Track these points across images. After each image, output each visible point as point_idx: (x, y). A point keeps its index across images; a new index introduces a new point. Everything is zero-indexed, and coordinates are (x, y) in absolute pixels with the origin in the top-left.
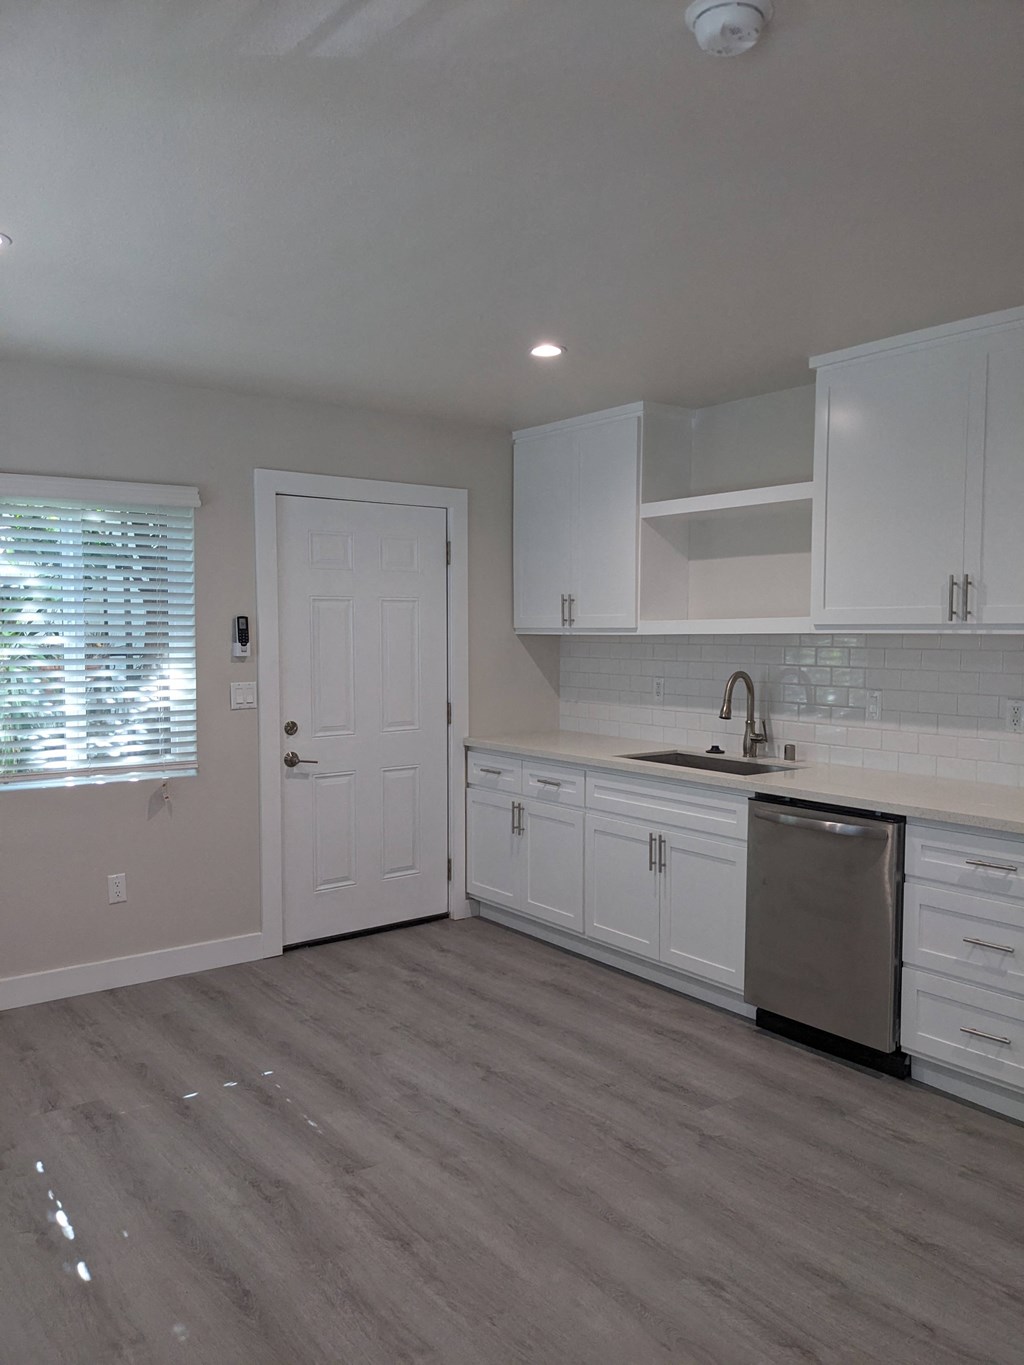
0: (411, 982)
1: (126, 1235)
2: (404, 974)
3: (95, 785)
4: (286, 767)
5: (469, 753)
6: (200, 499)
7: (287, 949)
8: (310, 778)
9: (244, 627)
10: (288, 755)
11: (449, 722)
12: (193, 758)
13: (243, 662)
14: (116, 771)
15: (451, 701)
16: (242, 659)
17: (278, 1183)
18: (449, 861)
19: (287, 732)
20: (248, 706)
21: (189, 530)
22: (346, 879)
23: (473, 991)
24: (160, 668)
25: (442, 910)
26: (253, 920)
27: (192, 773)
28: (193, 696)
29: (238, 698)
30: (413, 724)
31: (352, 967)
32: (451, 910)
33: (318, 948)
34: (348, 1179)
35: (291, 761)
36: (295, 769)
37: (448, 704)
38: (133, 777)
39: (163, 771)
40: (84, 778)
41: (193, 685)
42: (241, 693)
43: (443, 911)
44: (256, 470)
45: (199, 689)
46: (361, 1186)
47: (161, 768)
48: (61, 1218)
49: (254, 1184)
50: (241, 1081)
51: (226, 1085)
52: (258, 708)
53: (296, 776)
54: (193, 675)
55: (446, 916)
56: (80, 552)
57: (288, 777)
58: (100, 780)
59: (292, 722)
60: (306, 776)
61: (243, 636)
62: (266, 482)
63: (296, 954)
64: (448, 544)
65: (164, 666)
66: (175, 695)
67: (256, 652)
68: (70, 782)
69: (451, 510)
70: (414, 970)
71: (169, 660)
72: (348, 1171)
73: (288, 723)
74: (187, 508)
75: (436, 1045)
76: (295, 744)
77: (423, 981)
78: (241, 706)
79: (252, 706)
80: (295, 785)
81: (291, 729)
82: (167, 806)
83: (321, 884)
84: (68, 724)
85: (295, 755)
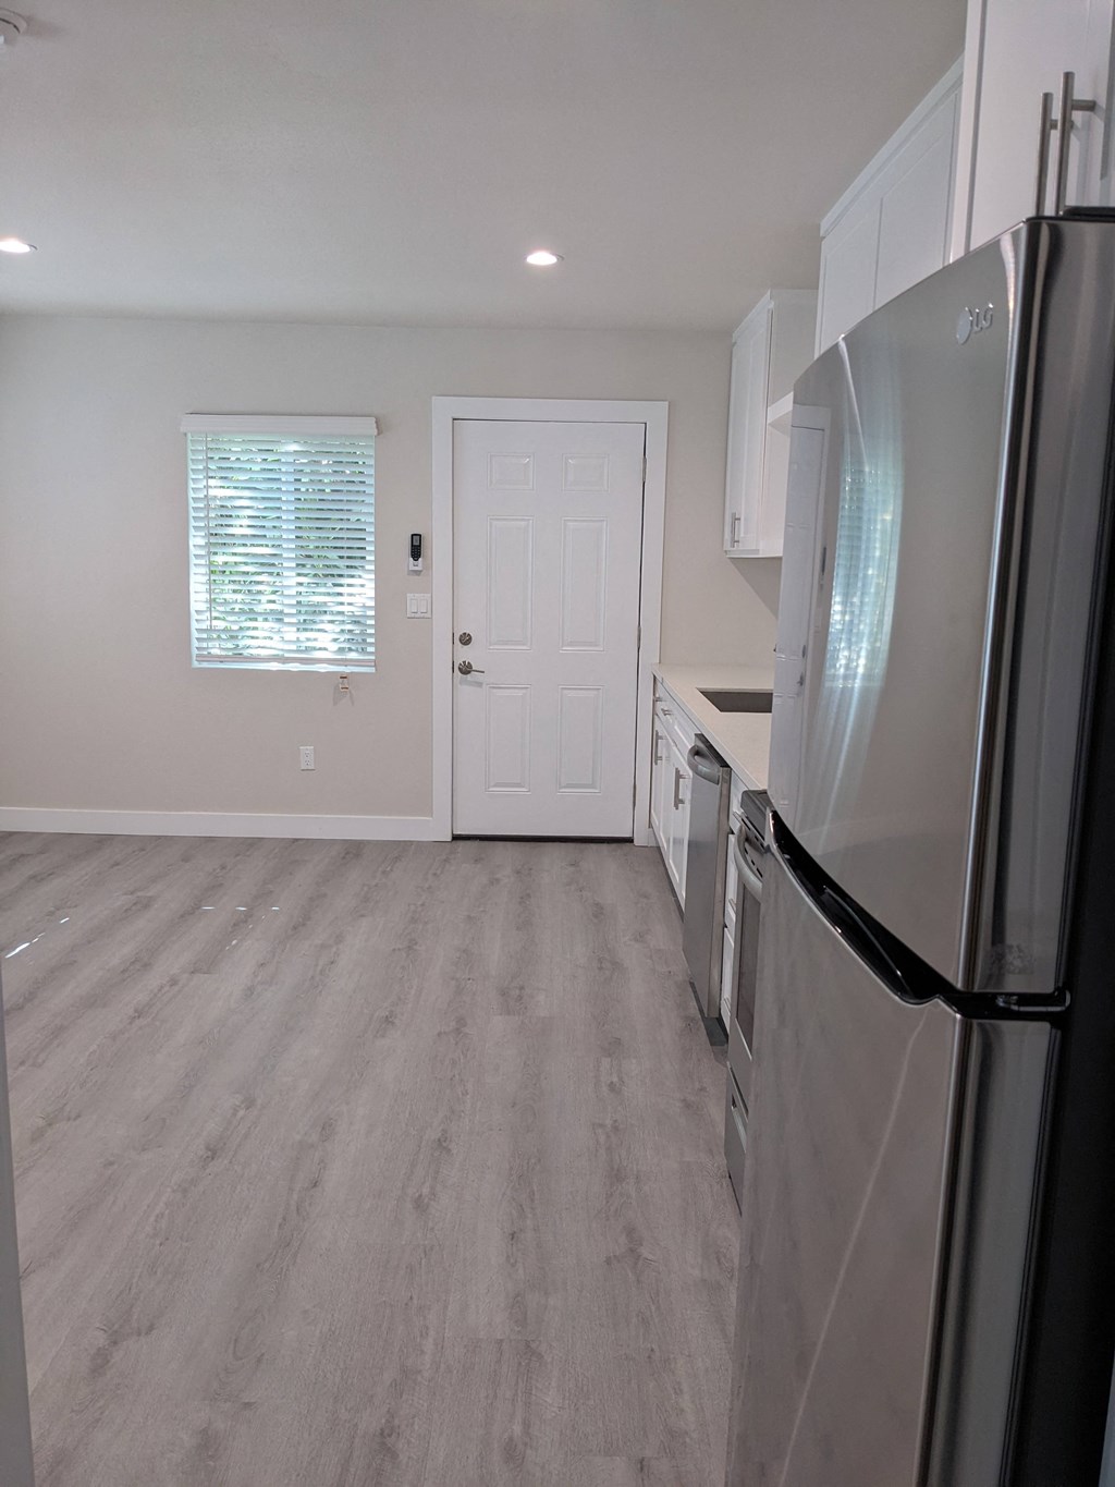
4: (459, 674)
5: (655, 680)
6: (377, 428)
7: (456, 838)
8: (485, 686)
9: (418, 544)
10: (464, 662)
11: (639, 647)
12: (373, 657)
13: (418, 576)
14: (309, 662)
15: (641, 625)
16: (417, 573)
18: (635, 787)
19: (460, 642)
20: (422, 615)
21: (370, 456)
22: (518, 785)
25: (626, 833)
26: (423, 805)
27: (373, 670)
28: (373, 603)
29: (413, 608)
30: (596, 646)
32: (635, 836)
33: (485, 843)
35: (466, 669)
36: (468, 677)
37: (639, 629)
38: (322, 668)
39: (348, 666)
40: (284, 665)
41: (374, 594)
42: (415, 603)
43: (628, 835)
44: (434, 398)
45: (376, 598)
47: (346, 663)
52: (432, 617)
53: (468, 683)
54: (373, 585)
55: (630, 840)
57: (463, 683)
58: (295, 667)
59: (466, 634)
60: (480, 684)
61: (416, 552)
62: (443, 409)
63: (461, 844)
64: (645, 460)
67: (429, 567)
68: (274, 666)
69: (650, 425)
73: (463, 634)
74: (369, 436)
76: (465, 654)
78: (417, 615)
79: (426, 615)
80: (466, 691)
81: (466, 640)
82: (348, 695)
83: (495, 786)
84: (286, 620)
85: (470, 665)
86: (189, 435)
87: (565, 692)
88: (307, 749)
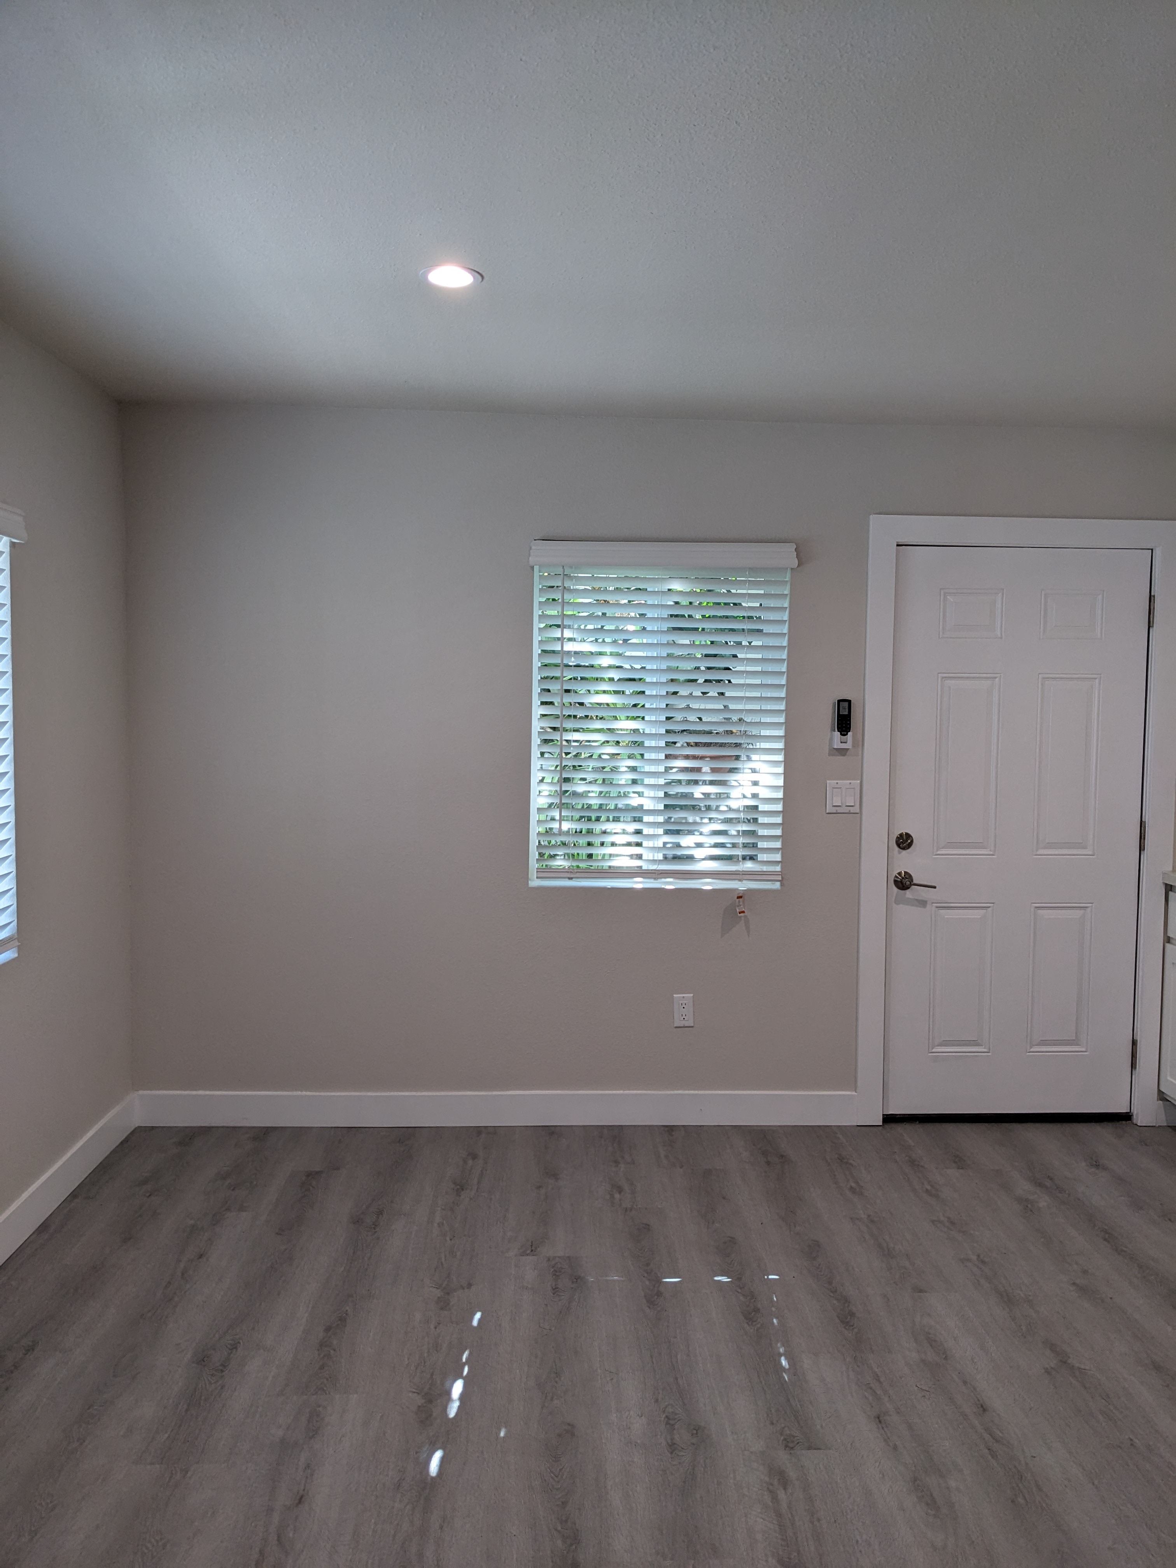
0: (1027, 1200)
1: (502, 1434)
2: (1023, 1187)
3: (664, 888)
4: (895, 889)
5: (1171, 894)
6: (798, 557)
7: (889, 1119)
8: (928, 906)
9: (846, 713)
10: (900, 874)
11: (1141, 848)
12: (778, 868)
13: (844, 755)
14: (688, 876)
15: (1146, 818)
16: (842, 752)
17: (697, 1431)
18: (1134, 1043)
19: (898, 845)
20: (847, 810)
21: (783, 596)
22: (975, 1043)
23: (1109, 1236)
24: (749, 759)
25: (1121, 1108)
26: (849, 1079)
27: (777, 885)
28: (780, 795)
29: (835, 800)
30: (1084, 847)
31: (959, 1161)
32: (1135, 1111)
33: (930, 1127)
34: (782, 1457)
35: (903, 882)
36: (908, 894)
37: (1142, 824)
38: (707, 885)
39: (740, 880)
40: (652, 880)
41: (780, 782)
42: (839, 794)
43: (1124, 1110)
44: (872, 515)
45: (786, 787)
46: (792, 1474)
47: (738, 877)
48: (457, 1388)
49: (670, 1422)
50: (738, 1278)
51: (716, 1278)
52: (861, 812)
53: (909, 902)
54: (780, 770)
55: (1127, 1117)
56: (665, 626)
57: (897, 902)
58: (669, 884)
59: (907, 834)
60: (923, 903)
61: (844, 723)
62: (885, 532)
63: (900, 1129)
64: (1151, 598)
65: (754, 757)
66: (764, 793)
67: (860, 743)
68: (638, 883)
69: (1158, 553)
70: (1040, 1185)
71: (755, 750)
72: (789, 1444)
73: (901, 835)
74: (781, 570)
75: (1008, 1300)
76: (905, 862)
77: (1044, 1201)
78: (839, 810)
79: (852, 810)
80: (906, 914)
81: (904, 842)
82: (743, 921)
83: (940, 1045)
84: (646, 819)
85: (908, 876)
86: (536, 568)
87: (1040, 912)
88: (682, 999)
